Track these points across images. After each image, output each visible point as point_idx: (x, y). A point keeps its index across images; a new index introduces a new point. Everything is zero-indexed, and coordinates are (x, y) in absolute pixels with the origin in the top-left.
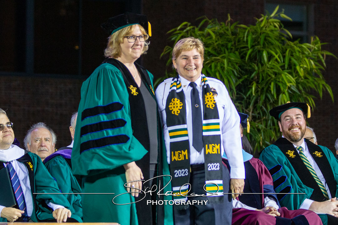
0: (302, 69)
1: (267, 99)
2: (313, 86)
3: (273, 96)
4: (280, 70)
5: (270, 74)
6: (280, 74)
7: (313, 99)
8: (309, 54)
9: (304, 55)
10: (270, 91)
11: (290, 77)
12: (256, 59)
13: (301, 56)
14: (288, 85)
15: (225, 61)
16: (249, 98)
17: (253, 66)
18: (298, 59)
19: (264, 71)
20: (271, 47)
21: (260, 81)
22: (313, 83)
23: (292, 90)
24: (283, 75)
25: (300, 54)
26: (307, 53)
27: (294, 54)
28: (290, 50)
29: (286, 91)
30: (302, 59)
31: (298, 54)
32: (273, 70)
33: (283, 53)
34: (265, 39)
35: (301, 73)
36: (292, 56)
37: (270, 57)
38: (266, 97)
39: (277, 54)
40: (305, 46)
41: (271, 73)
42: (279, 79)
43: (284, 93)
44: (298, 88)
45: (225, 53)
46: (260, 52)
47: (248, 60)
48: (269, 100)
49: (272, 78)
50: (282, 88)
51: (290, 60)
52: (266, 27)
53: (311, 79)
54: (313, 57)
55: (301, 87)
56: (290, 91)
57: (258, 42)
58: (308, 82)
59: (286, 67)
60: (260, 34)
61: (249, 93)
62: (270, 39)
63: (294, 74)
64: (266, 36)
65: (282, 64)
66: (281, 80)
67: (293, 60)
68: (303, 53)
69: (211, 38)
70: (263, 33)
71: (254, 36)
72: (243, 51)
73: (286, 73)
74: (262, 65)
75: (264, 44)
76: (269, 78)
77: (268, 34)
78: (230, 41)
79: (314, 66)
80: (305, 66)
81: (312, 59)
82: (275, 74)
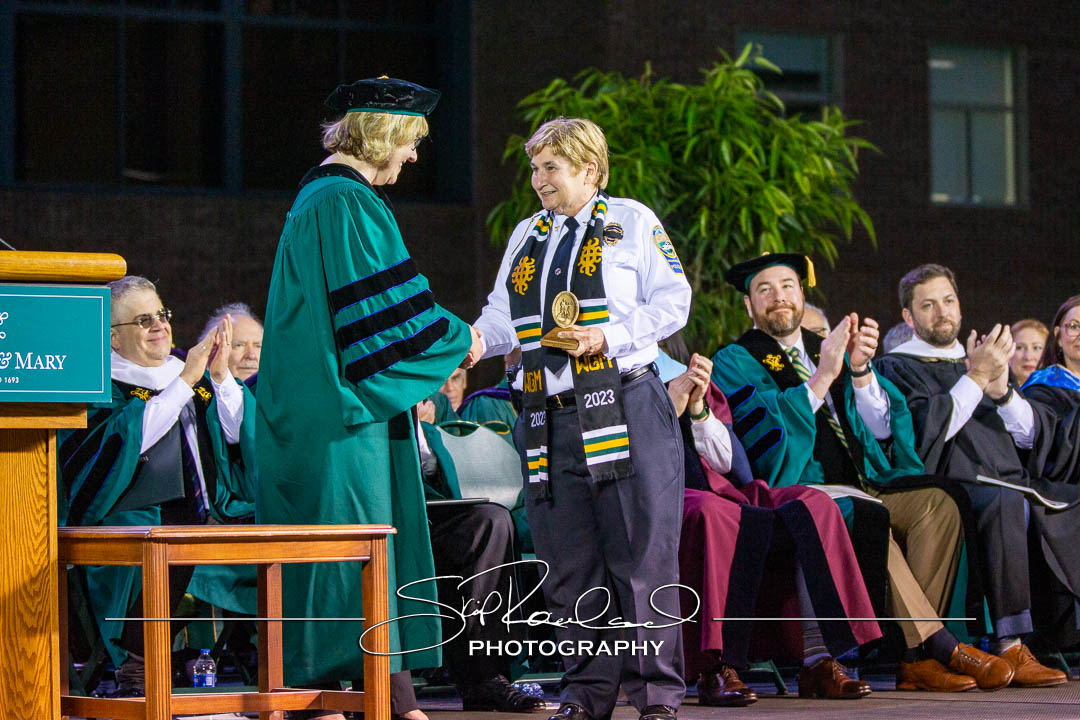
0: (806, 179)
1: (733, 245)
2: (830, 214)
3: (745, 238)
4: (758, 180)
5: (737, 188)
6: (759, 190)
7: (834, 241)
8: (822, 145)
9: (810, 149)
10: (740, 227)
11: (781, 194)
12: (706, 157)
13: (805, 151)
14: (779, 212)
15: (639, 164)
16: (694, 242)
17: (701, 174)
18: (798, 156)
19: (724, 184)
20: (741, 132)
21: (717, 205)
22: (832, 208)
23: (786, 225)
24: (766, 192)
25: (804, 146)
26: (816, 143)
27: (789, 146)
28: (780, 139)
29: (774, 226)
30: (806, 156)
31: (797, 146)
32: (746, 182)
33: (766, 143)
34: (725, 115)
35: (805, 186)
36: (785, 149)
37: (737, 153)
38: (732, 240)
39: (749, 145)
40: (812, 128)
41: (740, 187)
42: (757, 199)
43: (769, 230)
44: (798, 218)
45: (638, 146)
46: (714, 143)
47: (688, 161)
48: (737, 247)
49: (742, 198)
50: (764, 220)
51: (781, 159)
52: (727, 89)
53: (825, 199)
54: (831, 152)
55: (805, 218)
56: (783, 227)
57: (712, 122)
58: (820, 207)
59: (773, 173)
60: (716, 103)
61: (693, 232)
62: (736, 115)
63: (790, 190)
64: (727, 108)
65: (763, 168)
66: (762, 203)
67: (788, 160)
68: (809, 144)
69: (610, 114)
70: (722, 102)
71: (702, 108)
72: (679, 142)
73: (773, 187)
74: (721, 171)
75: (722, 125)
76: (736, 199)
77: (730, 103)
78: (649, 120)
79: (833, 172)
80: (814, 172)
81: (829, 156)
82: (750, 189)
